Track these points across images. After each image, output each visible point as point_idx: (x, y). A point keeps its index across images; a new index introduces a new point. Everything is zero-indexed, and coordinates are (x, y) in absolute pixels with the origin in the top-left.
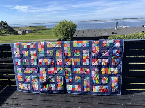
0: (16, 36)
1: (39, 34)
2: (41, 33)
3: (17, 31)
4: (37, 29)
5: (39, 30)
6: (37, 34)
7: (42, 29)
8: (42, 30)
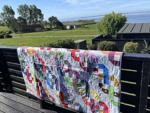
0: (64, 31)
1: (86, 29)
2: (88, 28)
3: (66, 26)
4: (86, 24)
5: (87, 24)
6: (85, 28)
7: (91, 23)
8: (90, 25)
